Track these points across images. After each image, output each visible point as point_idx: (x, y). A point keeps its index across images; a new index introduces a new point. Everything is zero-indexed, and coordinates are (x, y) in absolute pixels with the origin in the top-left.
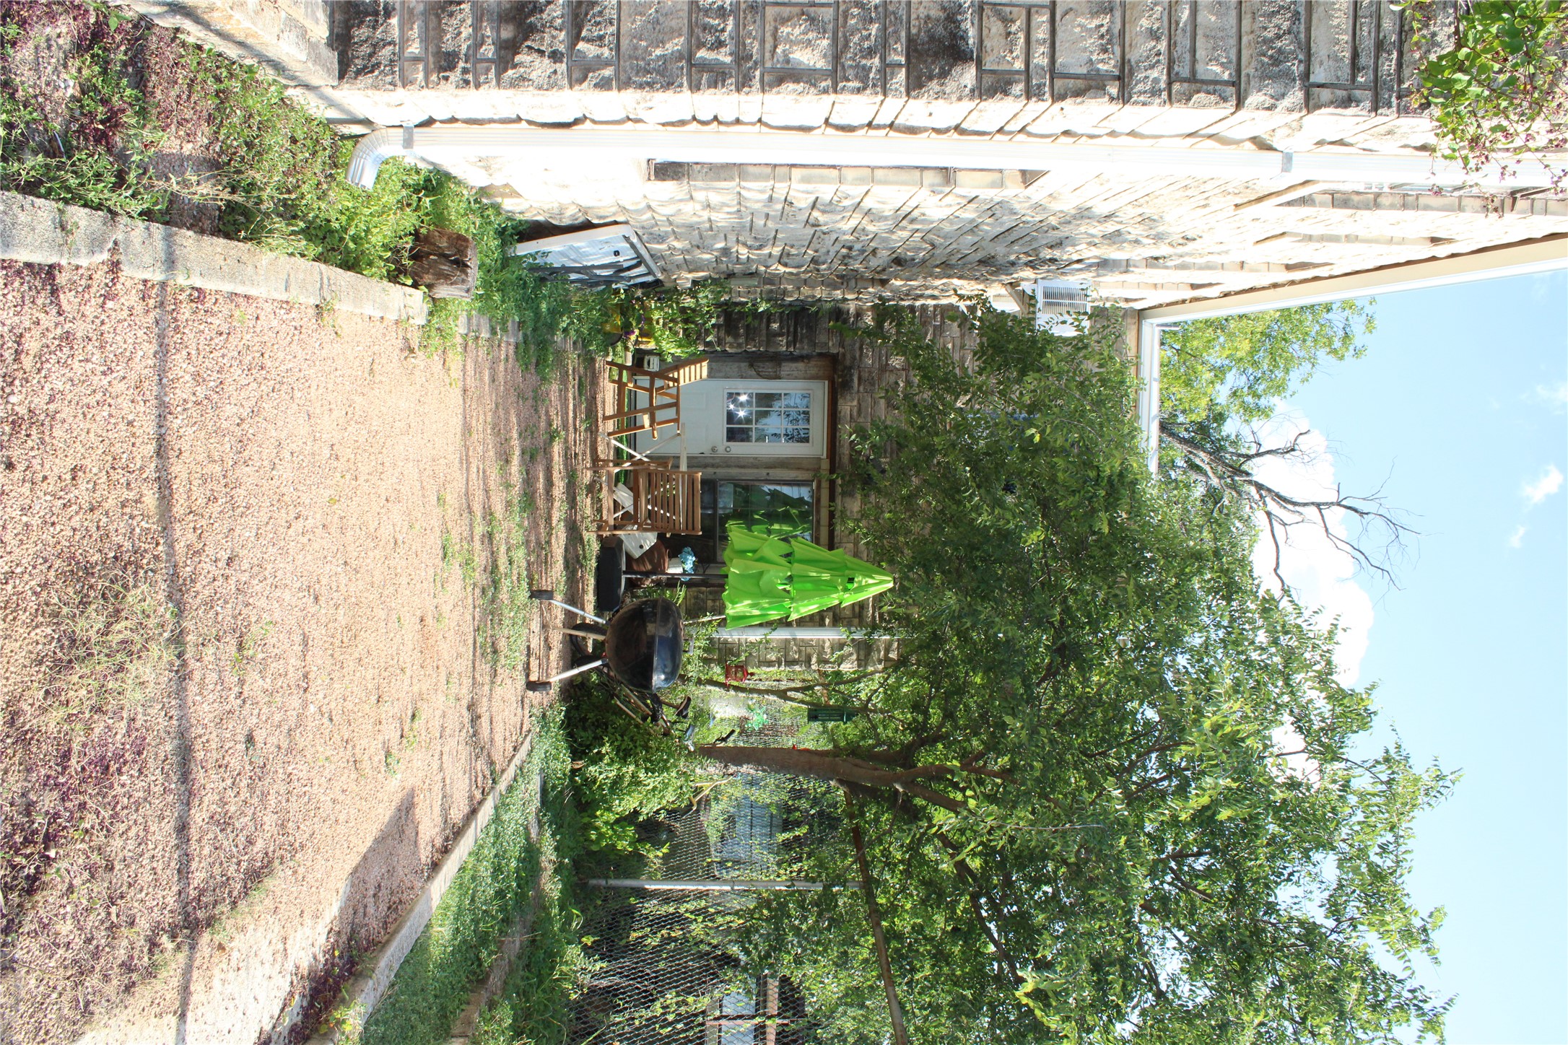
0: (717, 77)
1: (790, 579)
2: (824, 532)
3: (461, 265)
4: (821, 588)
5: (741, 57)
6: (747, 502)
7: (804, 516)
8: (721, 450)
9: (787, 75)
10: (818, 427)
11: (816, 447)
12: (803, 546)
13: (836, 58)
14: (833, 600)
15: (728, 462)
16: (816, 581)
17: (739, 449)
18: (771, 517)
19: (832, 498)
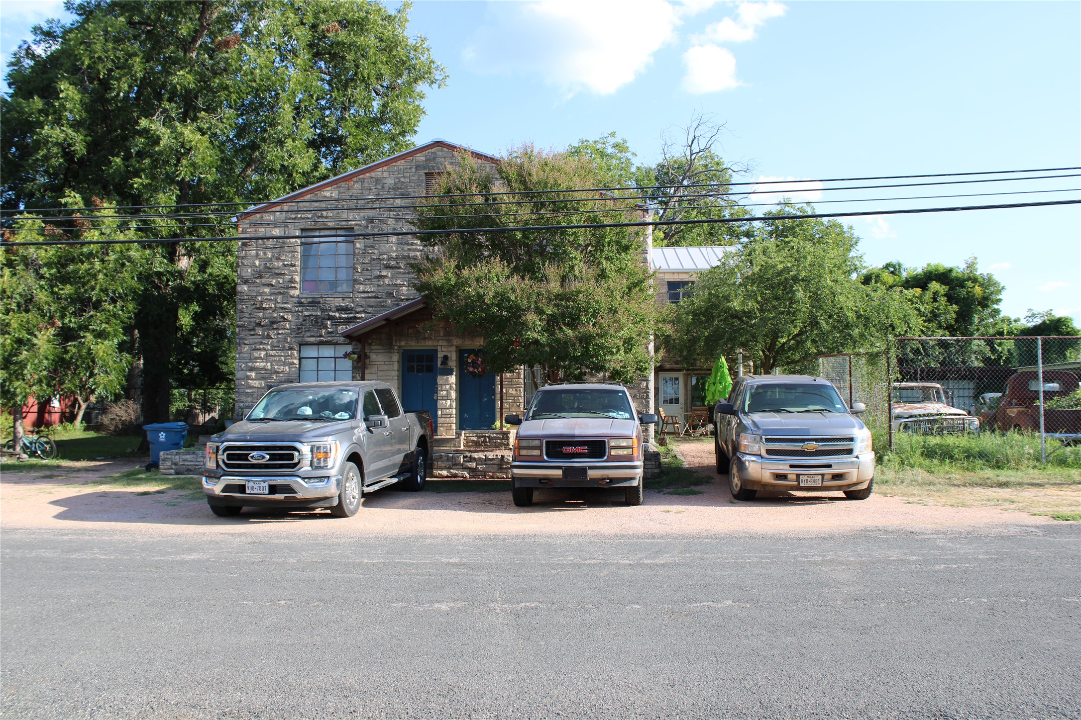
0: (647, 396)
1: (720, 383)
2: (708, 372)
3: (663, 439)
4: (723, 376)
5: (645, 393)
6: (698, 398)
7: (703, 378)
8: (682, 406)
9: (647, 386)
10: (674, 375)
11: (680, 375)
12: (711, 379)
13: (644, 381)
14: (727, 372)
15: (686, 403)
16: (721, 376)
17: (681, 400)
18: (703, 389)
19: (698, 370)
